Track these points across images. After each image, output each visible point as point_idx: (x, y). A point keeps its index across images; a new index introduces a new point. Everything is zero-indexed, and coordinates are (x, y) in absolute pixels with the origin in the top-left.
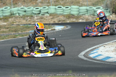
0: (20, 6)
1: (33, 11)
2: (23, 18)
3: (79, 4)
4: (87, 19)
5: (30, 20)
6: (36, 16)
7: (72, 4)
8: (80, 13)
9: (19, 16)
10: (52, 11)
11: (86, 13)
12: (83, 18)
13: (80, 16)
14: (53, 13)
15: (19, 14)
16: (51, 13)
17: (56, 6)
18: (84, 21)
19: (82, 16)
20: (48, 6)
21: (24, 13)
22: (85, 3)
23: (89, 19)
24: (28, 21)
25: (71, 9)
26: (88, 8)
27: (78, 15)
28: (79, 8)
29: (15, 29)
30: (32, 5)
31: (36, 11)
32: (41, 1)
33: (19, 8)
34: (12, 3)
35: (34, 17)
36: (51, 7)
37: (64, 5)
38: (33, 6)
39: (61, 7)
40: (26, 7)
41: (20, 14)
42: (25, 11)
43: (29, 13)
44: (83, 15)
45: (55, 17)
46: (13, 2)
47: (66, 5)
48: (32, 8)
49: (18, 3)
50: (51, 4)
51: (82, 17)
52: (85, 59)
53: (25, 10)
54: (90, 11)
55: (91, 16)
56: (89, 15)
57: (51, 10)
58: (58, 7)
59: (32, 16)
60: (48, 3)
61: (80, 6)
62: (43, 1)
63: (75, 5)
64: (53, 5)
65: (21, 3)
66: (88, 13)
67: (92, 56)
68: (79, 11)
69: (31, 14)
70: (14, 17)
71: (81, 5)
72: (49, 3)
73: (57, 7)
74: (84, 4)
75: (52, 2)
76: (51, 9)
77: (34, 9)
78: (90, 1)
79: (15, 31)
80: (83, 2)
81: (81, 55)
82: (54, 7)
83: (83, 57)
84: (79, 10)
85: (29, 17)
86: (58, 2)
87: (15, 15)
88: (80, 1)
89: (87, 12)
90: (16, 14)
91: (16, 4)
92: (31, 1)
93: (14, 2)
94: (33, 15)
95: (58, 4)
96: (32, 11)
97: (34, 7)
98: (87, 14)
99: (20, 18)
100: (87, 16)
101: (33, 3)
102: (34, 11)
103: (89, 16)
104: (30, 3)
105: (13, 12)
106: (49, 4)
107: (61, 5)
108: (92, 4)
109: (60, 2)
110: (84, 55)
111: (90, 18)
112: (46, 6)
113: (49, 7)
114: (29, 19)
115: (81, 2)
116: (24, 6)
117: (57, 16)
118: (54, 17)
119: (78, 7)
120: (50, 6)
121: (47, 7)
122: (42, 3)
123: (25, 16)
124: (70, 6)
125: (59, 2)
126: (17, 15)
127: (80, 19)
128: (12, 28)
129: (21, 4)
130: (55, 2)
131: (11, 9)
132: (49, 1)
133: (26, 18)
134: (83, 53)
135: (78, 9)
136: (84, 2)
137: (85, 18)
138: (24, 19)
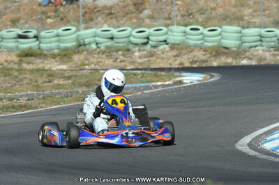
0: (100, 25)
1: (132, 38)
2: (106, 54)
3: (241, 22)
4: (260, 59)
5: (125, 59)
6: (137, 48)
7: (225, 22)
8: (243, 42)
9: (98, 50)
10: (176, 38)
11: (258, 43)
12: (251, 56)
13: (245, 51)
14: (178, 42)
15: (97, 44)
16: (174, 42)
17: (186, 26)
18: (254, 63)
19: (249, 52)
20: (167, 26)
21: (110, 43)
22: (257, 20)
23: (265, 59)
24: (119, 60)
25: (223, 33)
26: (263, 31)
27: (238, 48)
28: (240, 33)
29: (86, 80)
30: (128, 23)
31: (137, 38)
32: (149, 15)
33: (99, 31)
34: (81, 18)
35: (134, 52)
36: (174, 28)
37: (204, 23)
38: (131, 27)
39: (198, 29)
40: (114, 27)
41: (99, 45)
42: (112, 38)
43: (121, 43)
44: (251, 47)
45: (184, 52)
46: (83, 15)
47: (210, 23)
48: (129, 29)
49: (97, 18)
50: (175, 22)
51: (248, 54)
52: (252, 153)
53: (112, 34)
54: (269, 39)
55: (270, 51)
56: (267, 49)
57: (173, 36)
58: (192, 29)
59: (128, 50)
60: (166, 19)
61: (243, 28)
62: (156, 15)
63: (231, 25)
64: (178, 25)
65: (103, 19)
66: (263, 44)
67: (268, 146)
68: (240, 39)
69: (125, 44)
70: (87, 50)
71: (246, 26)
72: (170, 18)
73: (188, 29)
74: (255, 23)
75: (177, 16)
76: (175, 34)
77: (134, 33)
78: (269, 16)
79: (88, 86)
80: (251, 17)
81: (243, 145)
82: (183, 28)
83: (246, 149)
84: (242, 36)
85: (120, 53)
86: (191, 17)
87: (88, 46)
88: (245, 15)
89: (261, 41)
90: (89, 44)
91: (91, 20)
92: (127, 14)
93: (87, 16)
94: (131, 47)
95: (191, 21)
96: (129, 37)
97: (134, 29)
98: (261, 45)
99: (99, 53)
100: (260, 51)
101: (131, 19)
102: (134, 37)
103: (267, 51)
104: (125, 18)
105: (83, 39)
106: (168, 22)
107: (197, 23)
108: (273, 23)
109: (197, 16)
110: (250, 145)
111: (268, 56)
112: (162, 26)
113: (170, 27)
114: (121, 57)
115: (246, 18)
116: (109, 26)
117: (189, 50)
118: (180, 53)
119: (239, 29)
120: (173, 25)
121: (165, 29)
122: (151, 17)
123: (112, 49)
124: (221, 27)
125: (193, 17)
126: (94, 46)
127: (244, 58)
128: (81, 79)
129: (102, 21)
130: (185, 17)
131: (78, 33)
132: (170, 14)
133: (114, 53)
134: (247, 139)
135: (240, 35)
136: (254, 16)
137: (256, 56)
138: (109, 56)
